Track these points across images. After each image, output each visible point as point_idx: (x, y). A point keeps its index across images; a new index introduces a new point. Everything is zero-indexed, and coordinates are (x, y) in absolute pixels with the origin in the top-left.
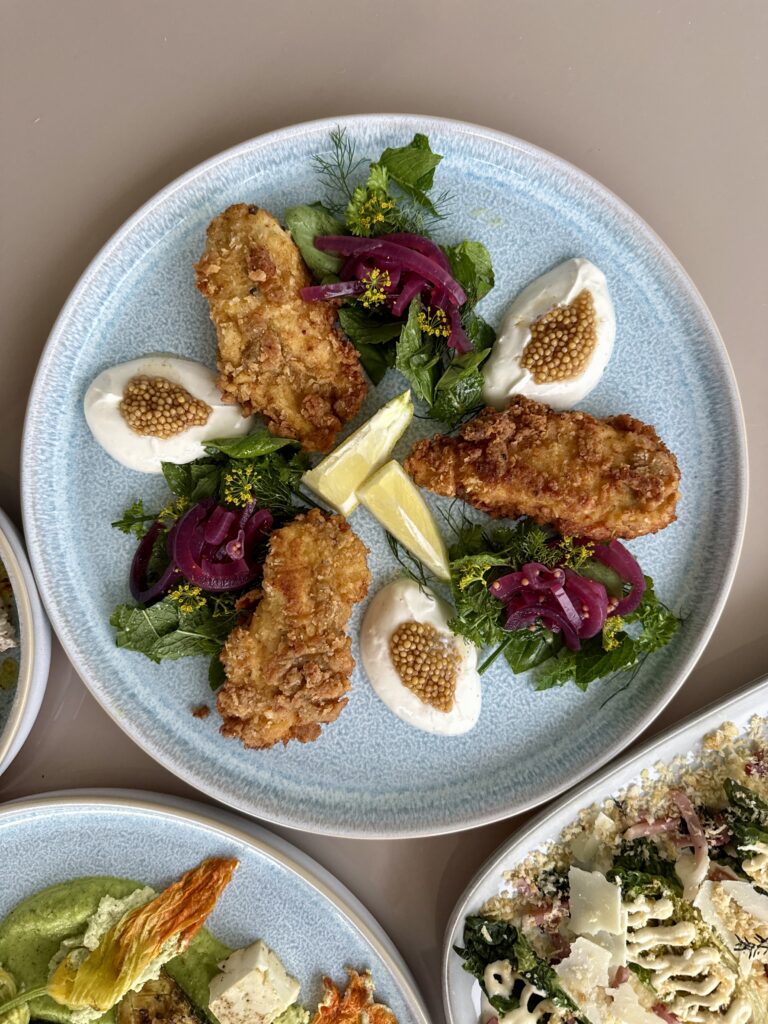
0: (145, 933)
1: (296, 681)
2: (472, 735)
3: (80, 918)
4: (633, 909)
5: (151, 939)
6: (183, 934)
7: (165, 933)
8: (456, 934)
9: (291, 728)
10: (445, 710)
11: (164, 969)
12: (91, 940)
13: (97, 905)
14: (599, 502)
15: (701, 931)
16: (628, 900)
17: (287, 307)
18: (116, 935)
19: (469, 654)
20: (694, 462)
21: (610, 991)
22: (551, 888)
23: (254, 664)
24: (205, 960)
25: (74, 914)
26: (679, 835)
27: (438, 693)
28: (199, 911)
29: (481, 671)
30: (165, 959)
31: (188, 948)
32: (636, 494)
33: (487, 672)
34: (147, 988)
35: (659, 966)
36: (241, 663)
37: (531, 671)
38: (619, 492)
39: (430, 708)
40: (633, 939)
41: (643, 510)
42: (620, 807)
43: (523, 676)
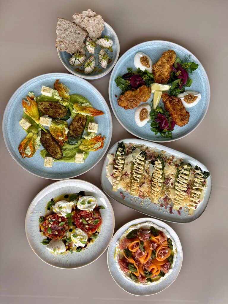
0: (89, 110)
1: (132, 101)
2: (140, 127)
3: (84, 102)
4: (140, 156)
5: (89, 111)
6: (92, 115)
7: (91, 112)
8: (120, 142)
9: (125, 106)
10: (141, 121)
11: (87, 116)
12: (83, 105)
13: (87, 102)
14: (178, 116)
15: (144, 165)
16: (140, 154)
17: (168, 65)
18: (86, 107)
19: (148, 119)
20: (190, 125)
21: (128, 163)
22: (133, 148)
23: (129, 95)
24: (91, 120)
25: (84, 101)
26: (150, 157)
27: (142, 118)
28: (96, 114)
29: (147, 122)
30: (88, 115)
31: (91, 117)
32: (182, 119)
33: (148, 123)
34: (83, 115)
35: (136, 164)
36: (128, 94)
37: (152, 128)
38: (180, 117)
39: (140, 119)
40: (137, 159)
41: (181, 121)
42: (147, 148)
43: (151, 127)
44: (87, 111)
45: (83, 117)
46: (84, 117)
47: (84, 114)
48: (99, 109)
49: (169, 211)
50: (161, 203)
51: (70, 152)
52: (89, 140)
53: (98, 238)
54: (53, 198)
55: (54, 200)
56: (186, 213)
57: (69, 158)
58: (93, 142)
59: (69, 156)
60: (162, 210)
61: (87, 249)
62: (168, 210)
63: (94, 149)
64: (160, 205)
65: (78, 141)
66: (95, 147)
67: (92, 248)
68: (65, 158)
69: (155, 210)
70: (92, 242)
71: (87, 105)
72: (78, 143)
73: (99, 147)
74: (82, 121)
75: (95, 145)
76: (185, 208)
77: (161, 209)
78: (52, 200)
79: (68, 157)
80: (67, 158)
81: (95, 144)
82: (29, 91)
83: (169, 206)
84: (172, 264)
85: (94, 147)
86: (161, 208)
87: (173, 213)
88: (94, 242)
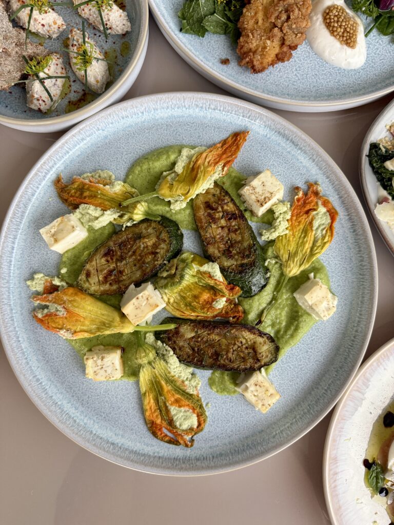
0: (206, 163)
1: (284, 17)
2: (363, 68)
3: (173, 157)
5: (209, 165)
6: (224, 166)
7: (216, 163)
8: (366, 150)
9: (277, 55)
10: (353, 47)
11: (215, 182)
12: (179, 168)
13: (180, 152)
18: (192, 164)
28: (231, 156)
29: (366, 36)
30: (216, 176)
34: (208, 192)
37: (391, 36)
39: (345, 47)
44: (205, 172)
45: (210, 196)
46: (212, 191)
47: (205, 185)
48: (224, 135)
51: (278, 312)
52: (287, 232)
54: (363, 458)
55: (370, 461)
57: (293, 328)
58: (302, 226)
59: (284, 324)
63: (324, 237)
65: (266, 264)
66: (319, 231)
68: (282, 337)
71: (190, 158)
72: (270, 267)
73: (329, 221)
74: (222, 208)
75: (314, 228)
78: (367, 464)
79: (287, 327)
80: (290, 332)
81: (311, 223)
82: (26, 280)
85: (319, 234)
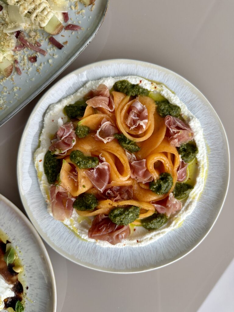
49: (56, 49)
50: (26, 58)
53: (17, 250)
56: (84, 11)
60: (42, 65)
61: (27, 288)
62: (50, 50)
64: (30, 63)
67: (31, 277)
69: (33, 79)
70: (18, 266)
76: (73, 7)
77: (40, 65)
83: (45, 44)
84: (182, 113)
86: (36, 64)
87: (66, 42)
88: (22, 263)
